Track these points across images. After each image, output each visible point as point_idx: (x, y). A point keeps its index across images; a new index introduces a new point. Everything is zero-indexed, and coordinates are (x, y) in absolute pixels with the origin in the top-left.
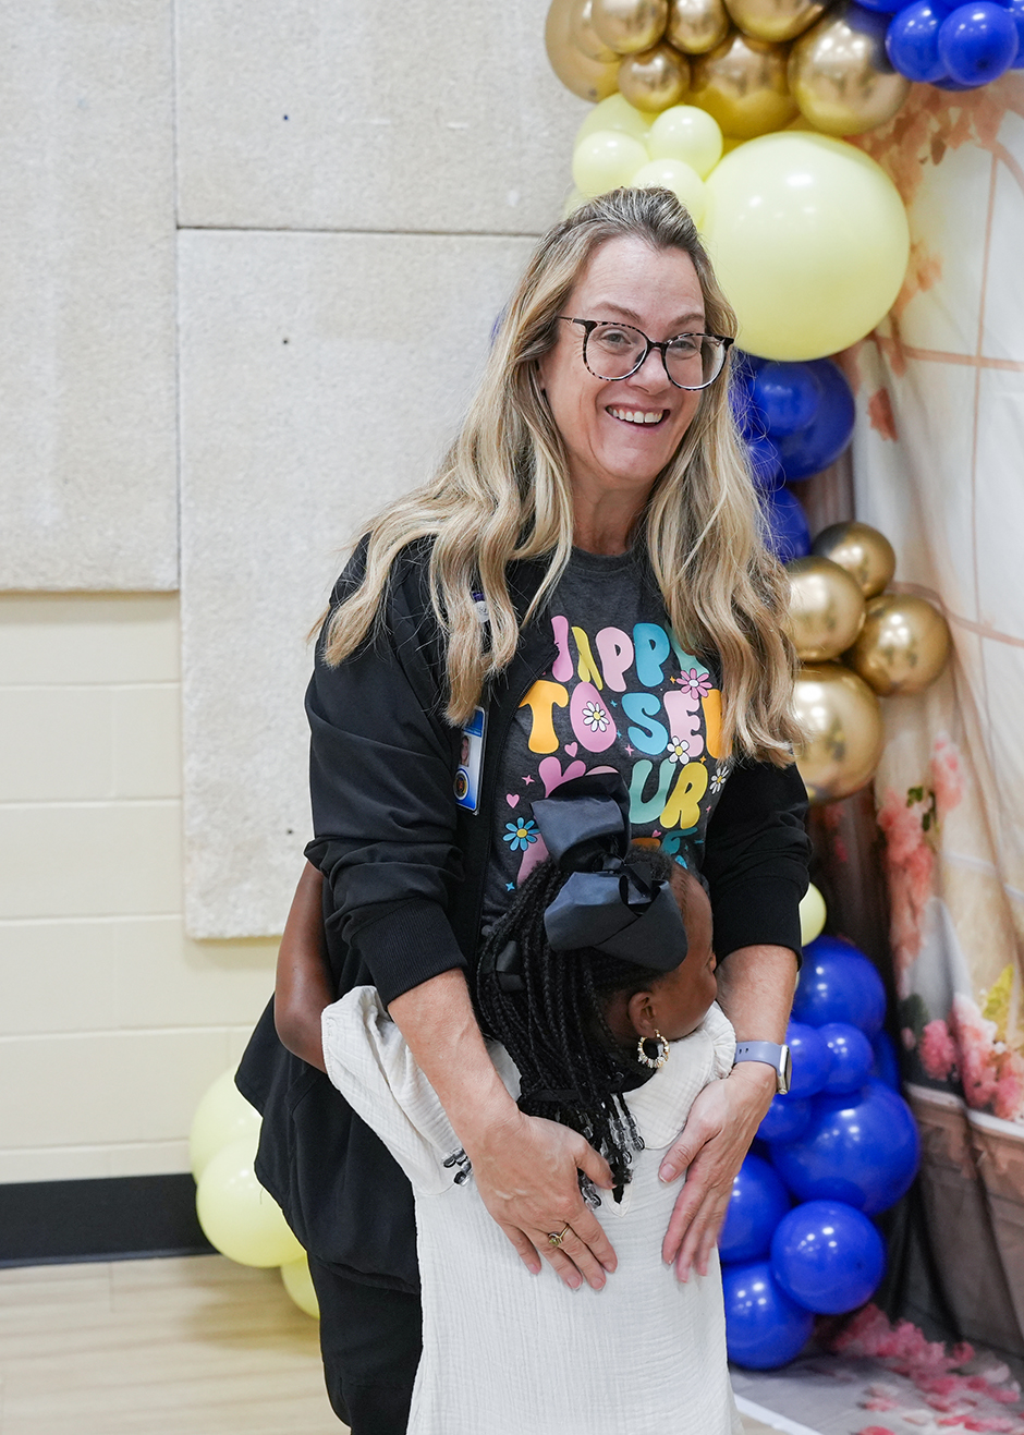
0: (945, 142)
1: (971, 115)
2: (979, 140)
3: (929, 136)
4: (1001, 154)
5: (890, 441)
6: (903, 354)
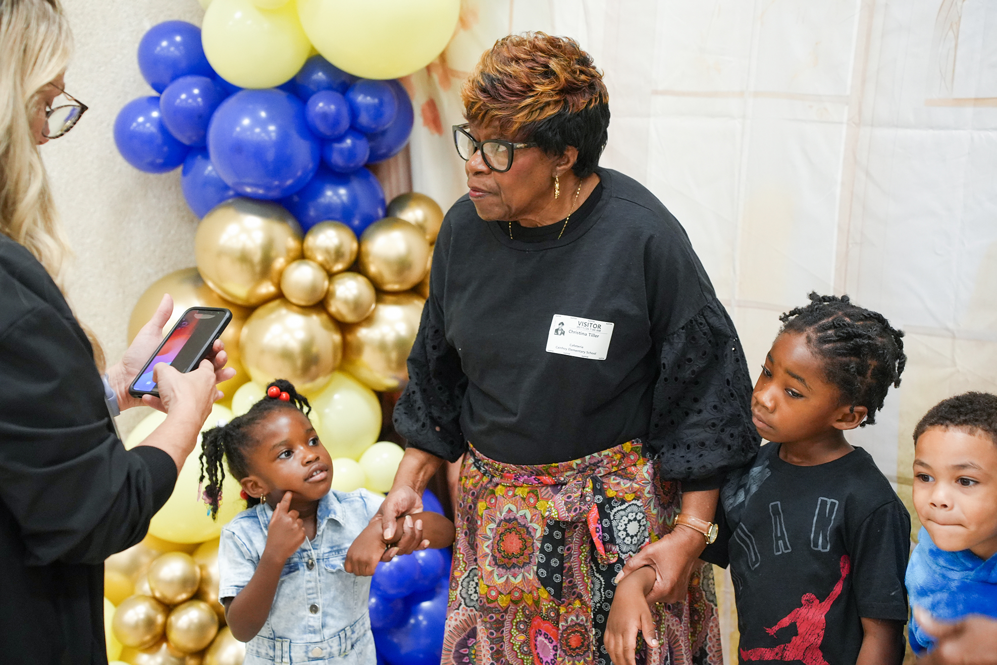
5: (436, 136)
6: (449, 76)
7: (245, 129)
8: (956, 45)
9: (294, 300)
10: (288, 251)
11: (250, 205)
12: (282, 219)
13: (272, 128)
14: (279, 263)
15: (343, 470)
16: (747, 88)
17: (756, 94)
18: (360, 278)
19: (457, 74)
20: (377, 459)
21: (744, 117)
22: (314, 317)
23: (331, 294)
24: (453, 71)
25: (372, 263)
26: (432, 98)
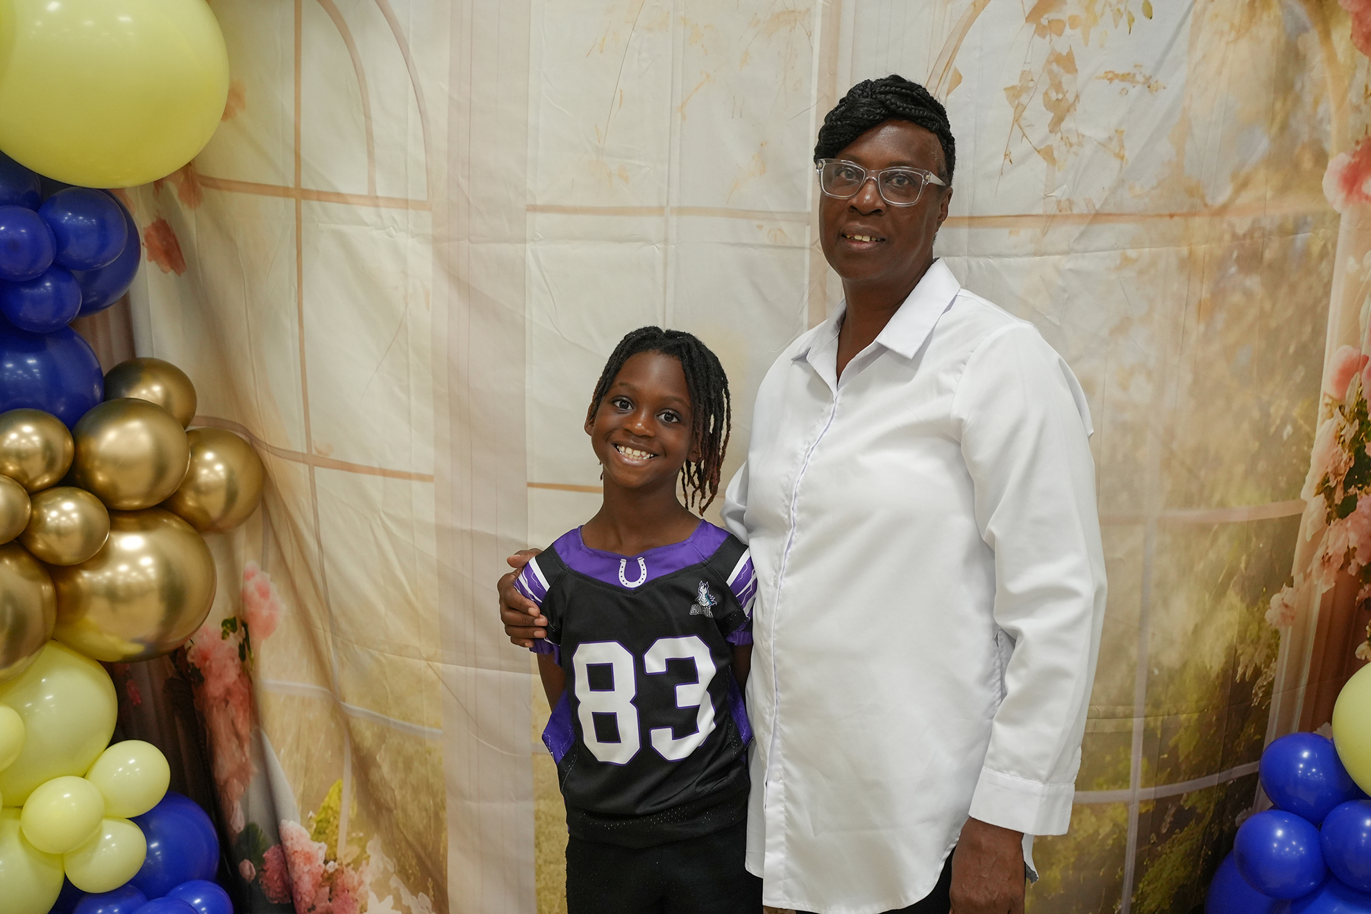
6: (199, 184)
15: (67, 795)
16: (668, 203)
17: (681, 211)
18: (82, 495)
19: (213, 183)
20: (120, 769)
21: (666, 241)
22: (7, 562)
23: (33, 525)
24: (205, 178)
25: (100, 469)
26: (163, 219)
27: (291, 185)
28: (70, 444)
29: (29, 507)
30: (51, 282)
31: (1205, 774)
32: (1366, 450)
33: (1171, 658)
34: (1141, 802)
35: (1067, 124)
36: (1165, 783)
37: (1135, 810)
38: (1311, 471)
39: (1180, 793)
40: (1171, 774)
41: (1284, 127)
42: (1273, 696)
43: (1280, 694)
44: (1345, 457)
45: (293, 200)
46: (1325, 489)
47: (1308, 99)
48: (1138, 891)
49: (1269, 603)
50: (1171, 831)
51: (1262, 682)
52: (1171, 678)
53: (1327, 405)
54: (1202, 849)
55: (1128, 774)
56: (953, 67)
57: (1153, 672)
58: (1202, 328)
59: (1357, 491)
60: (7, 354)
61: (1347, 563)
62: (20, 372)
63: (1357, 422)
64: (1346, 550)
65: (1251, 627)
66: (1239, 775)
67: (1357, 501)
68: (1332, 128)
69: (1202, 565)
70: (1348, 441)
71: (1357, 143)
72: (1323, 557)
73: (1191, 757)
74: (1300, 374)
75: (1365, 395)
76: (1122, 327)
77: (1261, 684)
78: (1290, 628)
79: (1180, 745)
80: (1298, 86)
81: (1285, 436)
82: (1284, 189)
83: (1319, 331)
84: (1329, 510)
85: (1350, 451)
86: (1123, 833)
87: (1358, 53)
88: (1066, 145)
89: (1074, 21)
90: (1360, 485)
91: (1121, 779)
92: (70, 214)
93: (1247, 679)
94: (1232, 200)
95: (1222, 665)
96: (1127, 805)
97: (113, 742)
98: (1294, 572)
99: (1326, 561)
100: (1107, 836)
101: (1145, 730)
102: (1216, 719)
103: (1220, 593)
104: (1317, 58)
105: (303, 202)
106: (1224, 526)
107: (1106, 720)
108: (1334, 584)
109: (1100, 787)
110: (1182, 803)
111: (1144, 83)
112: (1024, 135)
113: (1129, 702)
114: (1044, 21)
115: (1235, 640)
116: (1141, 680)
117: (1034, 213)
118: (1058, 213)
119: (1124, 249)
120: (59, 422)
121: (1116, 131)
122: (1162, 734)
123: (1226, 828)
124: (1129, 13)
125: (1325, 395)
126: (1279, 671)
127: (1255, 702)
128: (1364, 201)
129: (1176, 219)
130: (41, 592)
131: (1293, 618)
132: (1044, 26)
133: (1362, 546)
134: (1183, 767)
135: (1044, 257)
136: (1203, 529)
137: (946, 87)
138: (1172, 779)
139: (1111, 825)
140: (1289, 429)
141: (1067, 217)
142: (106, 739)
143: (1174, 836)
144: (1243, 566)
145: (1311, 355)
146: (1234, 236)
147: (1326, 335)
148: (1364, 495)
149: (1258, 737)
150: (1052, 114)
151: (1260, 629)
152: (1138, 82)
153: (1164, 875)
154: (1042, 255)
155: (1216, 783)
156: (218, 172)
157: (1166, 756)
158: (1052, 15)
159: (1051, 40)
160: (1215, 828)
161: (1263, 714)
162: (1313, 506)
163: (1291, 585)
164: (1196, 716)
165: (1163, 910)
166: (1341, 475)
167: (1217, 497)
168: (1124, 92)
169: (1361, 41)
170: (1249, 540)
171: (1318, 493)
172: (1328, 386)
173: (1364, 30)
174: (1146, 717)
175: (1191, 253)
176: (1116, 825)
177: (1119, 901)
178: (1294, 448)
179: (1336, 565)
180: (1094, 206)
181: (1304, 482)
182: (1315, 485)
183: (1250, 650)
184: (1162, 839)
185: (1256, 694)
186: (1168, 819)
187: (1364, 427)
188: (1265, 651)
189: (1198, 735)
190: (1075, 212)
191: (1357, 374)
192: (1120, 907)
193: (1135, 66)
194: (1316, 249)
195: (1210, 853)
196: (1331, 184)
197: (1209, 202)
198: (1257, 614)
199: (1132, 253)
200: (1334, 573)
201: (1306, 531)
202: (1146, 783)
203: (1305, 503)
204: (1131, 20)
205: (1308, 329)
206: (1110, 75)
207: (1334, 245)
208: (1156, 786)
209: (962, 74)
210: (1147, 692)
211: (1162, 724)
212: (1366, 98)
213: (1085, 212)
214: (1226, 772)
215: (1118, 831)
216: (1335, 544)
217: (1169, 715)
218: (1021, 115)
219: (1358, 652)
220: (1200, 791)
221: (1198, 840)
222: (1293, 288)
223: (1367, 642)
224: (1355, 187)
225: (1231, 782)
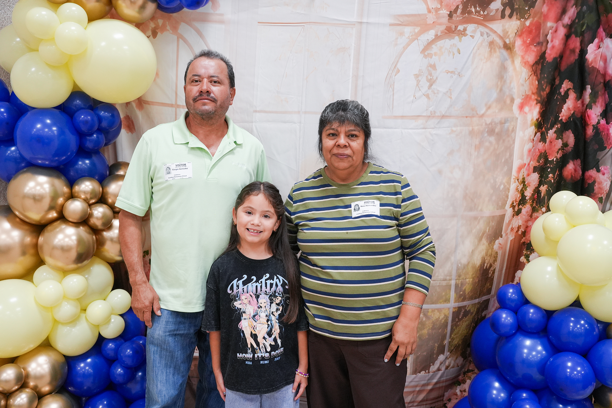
0: (157, 31)
1: (167, 23)
2: (171, 32)
3: (150, 28)
4: (180, 37)
5: (130, 133)
6: (143, 103)
7: (38, 130)
8: (393, 94)
9: (70, 220)
10: (64, 194)
11: (40, 170)
12: (58, 177)
13: (54, 129)
14: (61, 200)
15: (100, 306)
16: (301, 110)
17: (305, 113)
18: (105, 206)
19: (147, 103)
20: (116, 298)
21: (300, 123)
22: (81, 228)
23: (90, 215)
24: (144, 101)
25: (110, 198)
26: (128, 115)
27: (174, 103)
28: (101, 189)
29: (89, 210)
30: (96, 135)
31: (474, 299)
32: (525, 194)
33: (464, 261)
34: (453, 308)
35: (434, 86)
36: (461, 302)
37: (451, 310)
38: (509, 200)
39: (466, 305)
40: (463, 298)
41: (501, 90)
42: (495, 273)
43: (497, 273)
44: (519, 196)
45: (174, 108)
46: (513, 206)
47: (508, 81)
48: (451, 337)
49: (495, 243)
50: (462, 318)
51: (492, 269)
52: (464, 268)
53: (514, 179)
54: (472, 324)
55: (450, 299)
56: (397, 67)
57: (458, 265)
58: (476, 153)
59: (522, 207)
60: (80, 159)
61: (518, 230)
62: (84, 165)
63: (522, 184)
64: (518, 226)
65: (489, 251)
66: (484, 299)
67: (522, 210)
68: (515, 91)
69: (475, 230)
70: (519, 191)
71: (523, 96)
72: (511, 228)
73: (470, 293)
74: (506, 168)
75: (525, 176)
76: (451, 153)
77: (491, 270)
78: (501, 251)
79: (466, 289)
80: (505, 77)
81: (501, 189)
82: (501, 109)
83: (511, 155)
84: (513, 213)
85: (520, 194)
86: (447, 318)
87: (523, 68)
88: (433, 93)
89: (436, 54)
90: (523, 205)
91: (447, 301)
92: (103, 112)
93: (488, 268)
94: (485, 112)
95: (480, 263)
96: (449, 309)
97: (113, 289)
98: (502, 233)
99: (512, 229)
100: (442, 319)
101: (456, 284)
102: (478, 281)
103: (480, 239)
104: (510, 68)
105: (178, 109)
106: (482, 217)
107: (443, 281)
108: (514, 237)
109: (441, 303)
110: (466, 308)
111: (458, 74)
112: (420, 90)
113: (451, 276)
114: (426, 54)
115: (484, 255)
116: (455, 268)
117: (423, 115)
118: (430, 115)
119: (452, 127)
120: (97, 181)
121: (449, 89)
122: (461, 285)
123: (479, 317)
124: (453, 52)
125: (513, 175)
126: (497, 265)
127: (490, 276)
128: (525, 114)
129: (468, 118)
130: (93, 238)
131: (502, 248)
132: (426, 55)
133: (523, 224)
134: (467, 296)
135: (426, 129)
136: (475, 218)
137: (394, 74)
138: (464, 300)
139: (444, 315)
140: (502, 186)
141: (434, 117)
142: (111, 288)
143: (463, 319)
144: (487, 231)
145: (509, 163)
146: (486, 124)
147: (513, 156)
148: (524, 208)
149: (490, 287)
150: (429, 83)
151: (492, 251)
152: (456, 74)
153: (460, 332)
154: (425, 129)
155: (477, 302)
156: (149, 99)
157: (462, 293)
158: (429, 52)
159: (428, 60)
160: (476, 316)
161: (492, 279)
162: (509, 211)
163: (502, 237)
164: (471, 279)
165: (459, 344)
166: (517, 201)
167: (480, 208)
168: (452, 77)
169: (524, 64)
170: (489, 222)
171: (511, 207)
172: (514, 173)
173: (524, 61)
174: (456, 280)
175: (473, 129)
176: (445, 315)
177: (445, 340)
178: (504, 193)
179: (515, 231)
180: (442, 113)
181: (507, 203)
182: (510, 205)
183: (489, 258)
184: (460, 320)
185: (490, 273)
186: (462, 314)
187: (524, 186)
188: (493, 259)
189: (472, 286)
190: (436, 115)
191: (523, 169)
192: (445, 342)
193: (455, 69)
194: (511, 129)
195: (474, 325)
196: (515, 108)
197: (478, 113)
198: (491, 247)
199: (454, 129)
200: (514, 233)
201: (507, 220)
202: (455, 302)
203: (507, 210)
204: (454, 54)
205: (508, 154)
206: (447, 72)
207: (516, 128)
208: (458, 302)
209: (400, 70)
210: (456, 272)
211: (461, 283)
212: (526, 82)
213: (440, 115)
214: (480, 298)
215: (446, 317)
216: (515, 224)
217: (463, 279)
218: (419, 83)
219: (521, 259)
220: (472, 304)
221: (471, 321)
222: (504, 141)
223: (524, 256)
224: (522, 110)
225: (482, 302)
